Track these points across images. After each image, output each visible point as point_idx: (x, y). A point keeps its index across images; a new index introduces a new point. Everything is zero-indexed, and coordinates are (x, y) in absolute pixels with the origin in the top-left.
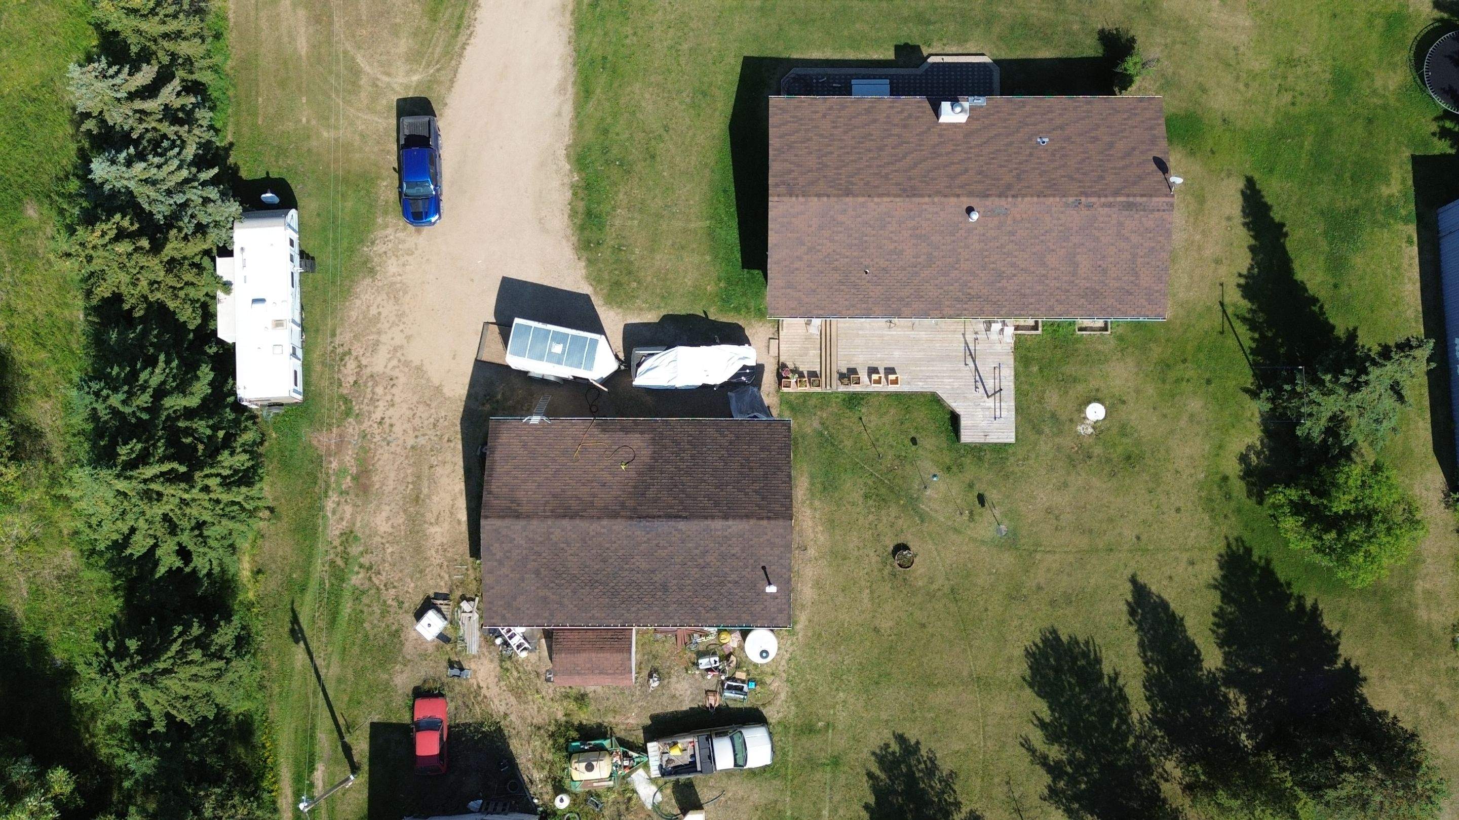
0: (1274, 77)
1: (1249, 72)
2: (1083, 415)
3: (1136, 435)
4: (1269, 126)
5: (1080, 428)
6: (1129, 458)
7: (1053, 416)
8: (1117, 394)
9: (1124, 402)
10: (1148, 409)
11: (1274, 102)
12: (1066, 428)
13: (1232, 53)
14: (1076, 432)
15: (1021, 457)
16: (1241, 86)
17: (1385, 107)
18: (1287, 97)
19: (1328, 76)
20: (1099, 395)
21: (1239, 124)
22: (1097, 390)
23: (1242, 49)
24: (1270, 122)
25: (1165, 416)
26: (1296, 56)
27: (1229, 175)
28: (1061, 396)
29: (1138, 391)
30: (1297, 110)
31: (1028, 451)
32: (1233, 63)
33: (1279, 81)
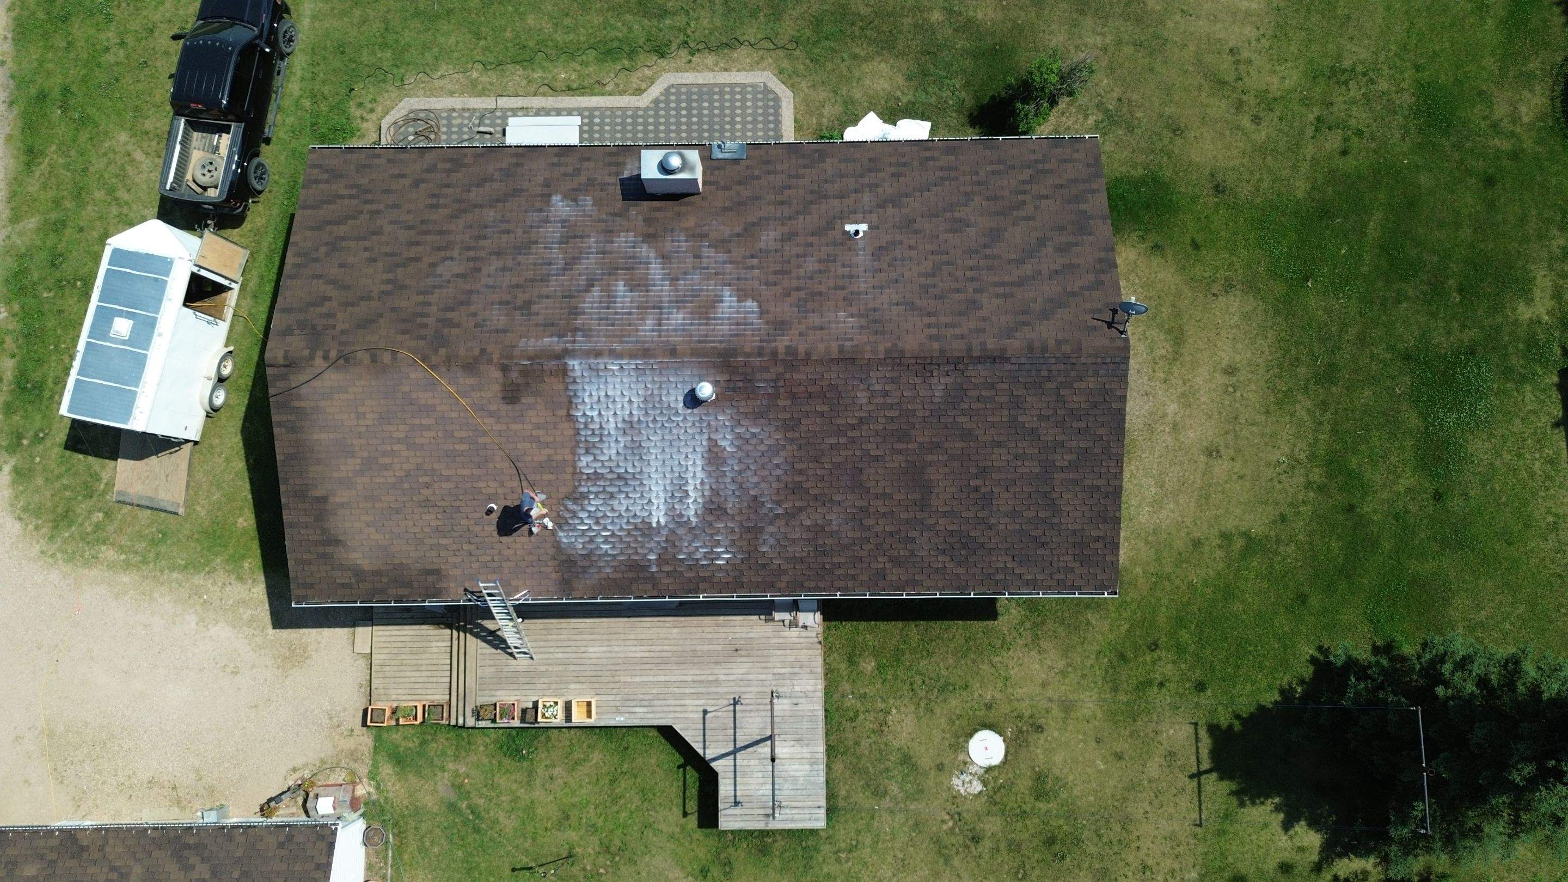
0: (1306, 102)
1: (1262, 95)
2: (961, 757)
3: (1064, 795)
4: (1300, 194)
5: (956, 782)
6: (1051, 841)
7: (906, 759)
8: (1027, 713)
9: (1039, 729)
10: (1085, 742)
11: (1309, 150)
12: (931, 783)
13: (1226, 63)
14: (950, 789)
15: (843, 845)
16: (1246, 122)
17: (1514, 156)
18: (1333, 141)
19: (1407, 99)
20: (992, 716)
21: (1245, 191)
22: (989, 707)
23: (1245, 54)
24: (1301, 188)
25: (1119, 757)
26: (1346, 64)
27: (1229, 287)
28: (919, 718)
29: (1067, 707)
30: (1350, 163)
31: (859, 832)
32: (1230, 78)
33: (1316, 111)
